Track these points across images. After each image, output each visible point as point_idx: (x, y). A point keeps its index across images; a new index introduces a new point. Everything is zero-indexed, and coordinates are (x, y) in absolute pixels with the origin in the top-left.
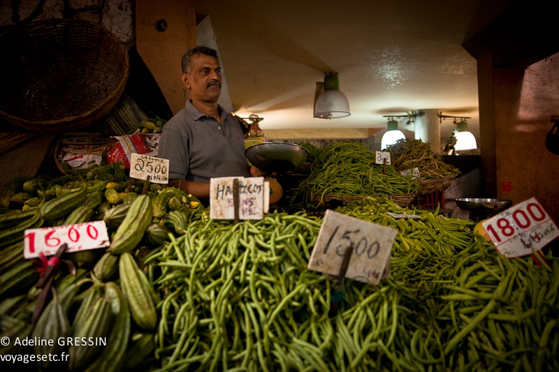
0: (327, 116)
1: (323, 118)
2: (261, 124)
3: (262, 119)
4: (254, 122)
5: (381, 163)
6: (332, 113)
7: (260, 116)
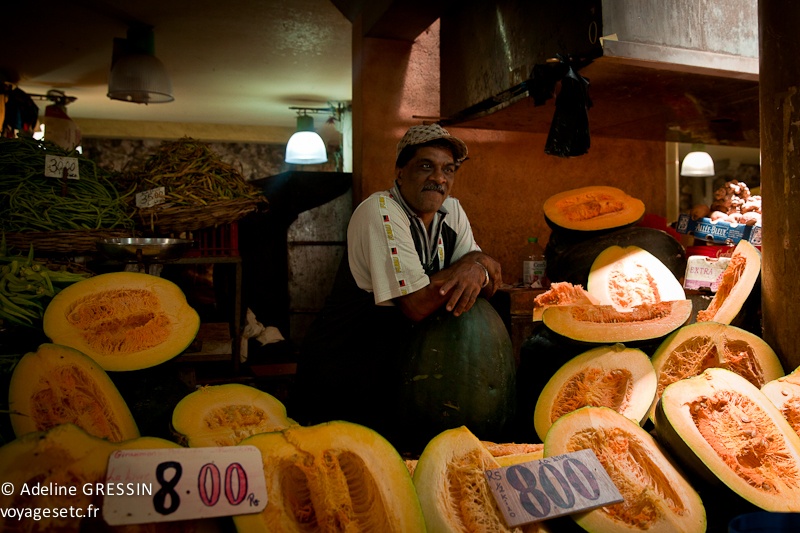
0: (140, 98)
1: (132, 101)
2: (71, 109)
3: (73, 99)
4: (57, 102)
5: (58, 175)
6: (150, 95)
7: (68, 93)
